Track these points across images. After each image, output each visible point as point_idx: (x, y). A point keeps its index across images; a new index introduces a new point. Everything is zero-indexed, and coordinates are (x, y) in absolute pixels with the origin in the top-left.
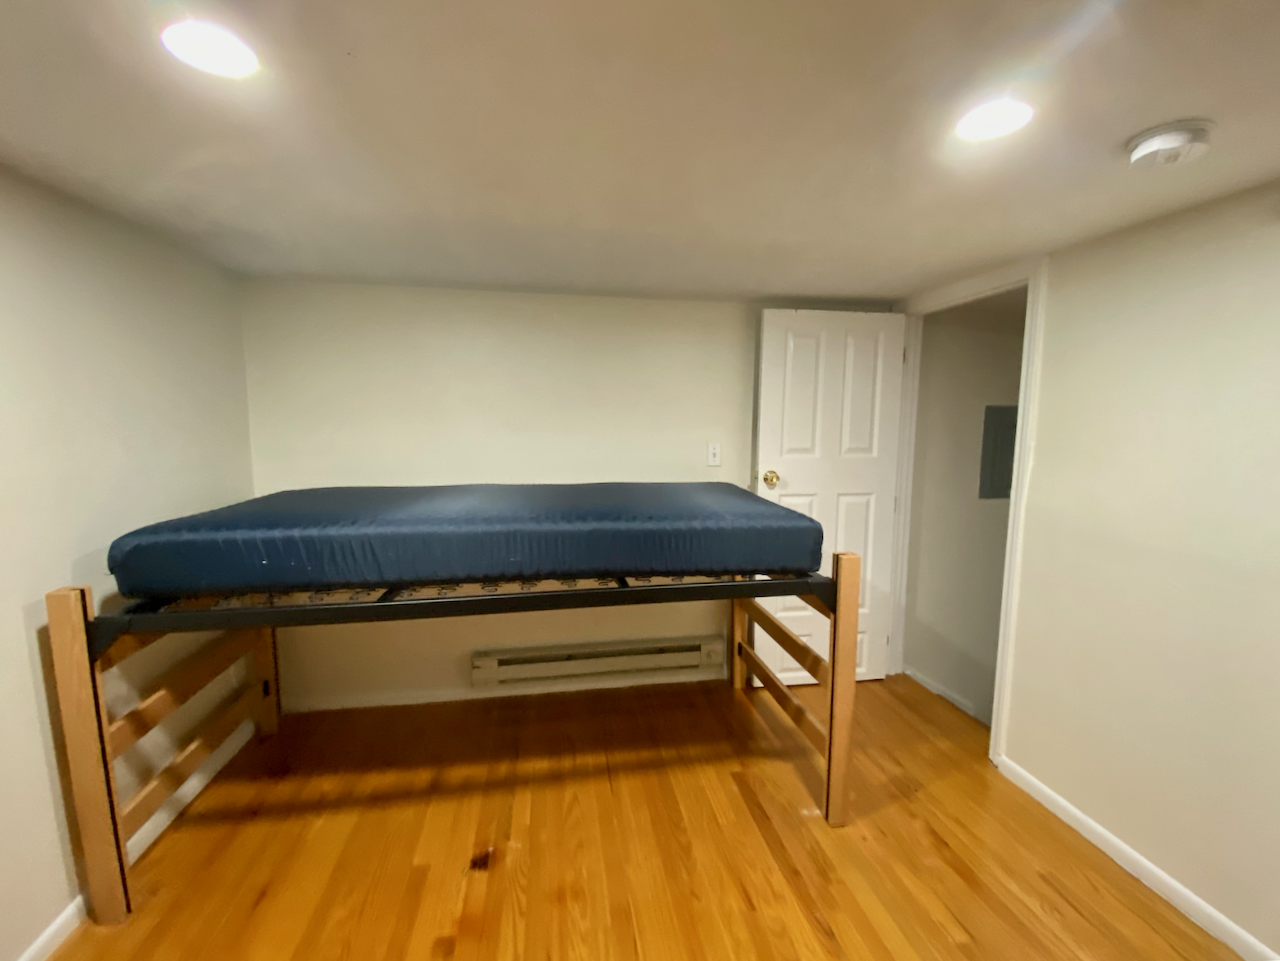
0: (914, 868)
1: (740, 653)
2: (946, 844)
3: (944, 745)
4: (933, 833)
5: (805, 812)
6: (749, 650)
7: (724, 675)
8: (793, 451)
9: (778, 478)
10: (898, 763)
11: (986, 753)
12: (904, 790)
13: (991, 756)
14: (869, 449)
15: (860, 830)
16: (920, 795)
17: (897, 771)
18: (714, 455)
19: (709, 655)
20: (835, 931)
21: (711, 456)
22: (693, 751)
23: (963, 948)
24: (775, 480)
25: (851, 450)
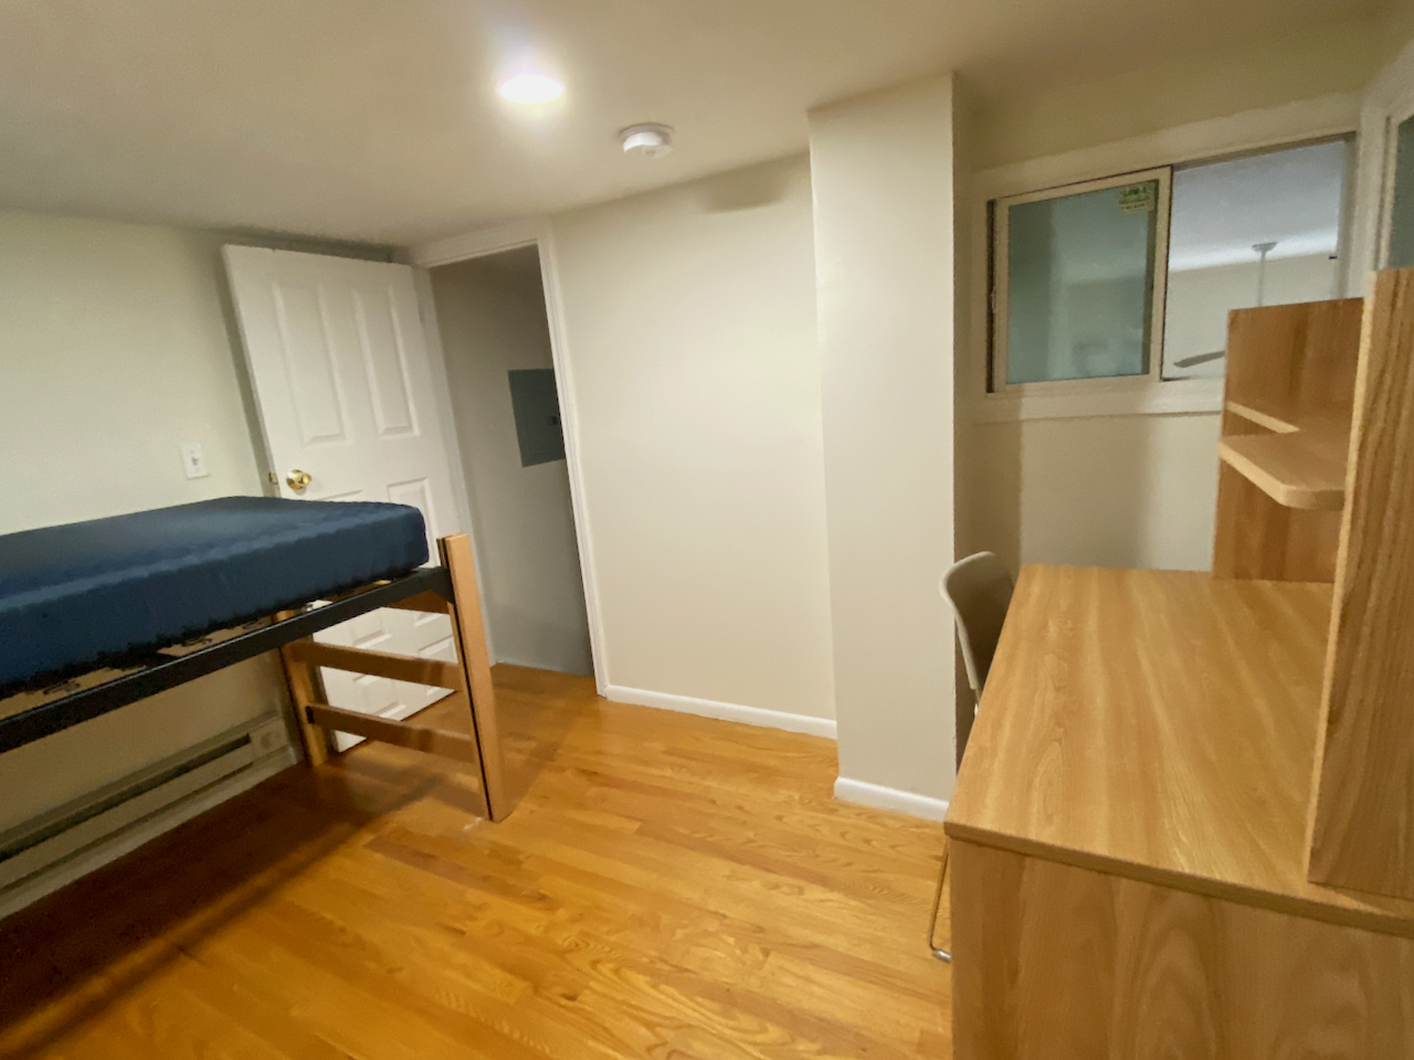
0: (581, 805)
1: (311, 720)
2: (595, 773)
3: (561, 704)
4: (583, 772)
5: (467, 827)
6: (323, 707)
7: (292, 756)
8: (317, 439)
9: (309, 477)
10: (529, 738)
11: (596, 691)
12: (545, 756)
13: (599, 693)
14: (409, 428)
15: (524, 809)
16: (560, 751)
17: (533, 745)
18: (195, 461)
19: (265, 742)
20: (547, 893)
21: (189, 463)
22: (298, 856)
23: (640, 832)
24: (306, 480)
25: (388, 431)
